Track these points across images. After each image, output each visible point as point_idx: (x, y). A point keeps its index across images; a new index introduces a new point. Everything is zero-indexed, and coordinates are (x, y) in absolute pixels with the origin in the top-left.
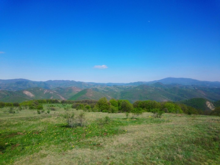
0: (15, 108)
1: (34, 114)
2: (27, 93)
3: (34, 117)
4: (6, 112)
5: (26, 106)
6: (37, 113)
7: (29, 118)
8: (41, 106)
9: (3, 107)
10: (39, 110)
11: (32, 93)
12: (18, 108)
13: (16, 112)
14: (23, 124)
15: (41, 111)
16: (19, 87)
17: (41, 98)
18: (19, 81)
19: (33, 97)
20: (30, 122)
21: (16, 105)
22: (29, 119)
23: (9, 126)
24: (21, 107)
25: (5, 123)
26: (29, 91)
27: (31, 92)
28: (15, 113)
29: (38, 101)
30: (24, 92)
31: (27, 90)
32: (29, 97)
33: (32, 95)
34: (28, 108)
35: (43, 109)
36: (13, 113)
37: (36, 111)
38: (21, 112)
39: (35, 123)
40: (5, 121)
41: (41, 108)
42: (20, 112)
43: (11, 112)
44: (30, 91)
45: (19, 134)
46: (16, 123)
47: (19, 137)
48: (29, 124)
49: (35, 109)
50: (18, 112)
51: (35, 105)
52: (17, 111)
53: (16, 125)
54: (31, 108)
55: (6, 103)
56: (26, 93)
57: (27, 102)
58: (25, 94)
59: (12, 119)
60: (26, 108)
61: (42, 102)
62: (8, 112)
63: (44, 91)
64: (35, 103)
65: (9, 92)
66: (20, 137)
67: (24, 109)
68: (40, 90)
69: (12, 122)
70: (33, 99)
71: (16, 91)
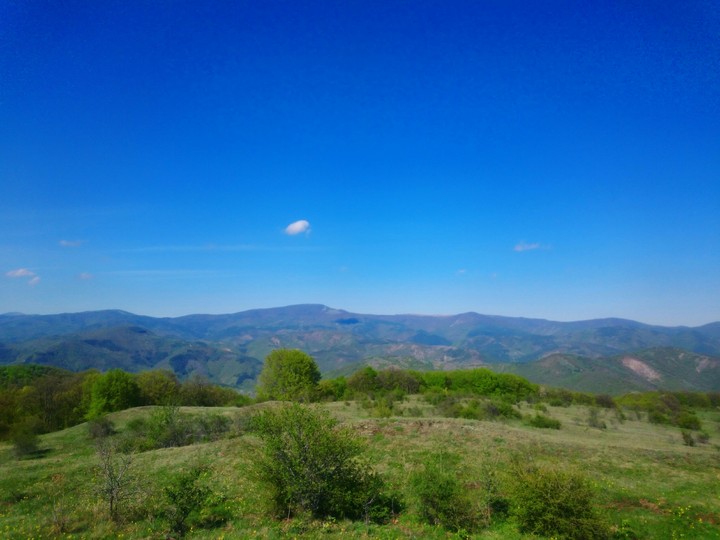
0: (602, 411)
1: (672, 441)
2: (634, 365)
3: (685, 455)
4: (581, 421)
5: (636, 408)
6: (682, 441)
7: (667, 458)
8: (690, 416)
9: (569, 405)
10: (688, 432)
11: (650, 365)
12: (611, 414)
13: (609, 425)
14: (653, 474)
15: (694, 435)
16: (608, 345)
17: (686, 386)
18: (605, 326)
19: (656, 380)
20: (674, 472)
21: (606, 403)
22: (669, 461)
23: (610, 471)
24: (620, 411)
25: (595, 459)
26: (640, 360)
27: (647, 364)
28: (605, 427)
29: (677, 396)
30: (625, 362)
31: (635, 356)
32: (641, 378)
33: (651, 374)
34: (646, 418)
35: (703, 428)
36: (600, 428)
37: (676, 433)
38: (625, 430)
39: (694, 478)
40: (595, 451)
41: (691, 425)
42: (620, 427)
43: (594, 424)
44: (645, 359)
45: (647, 507)
46: (629, 465)
47: (650, 518)
48: (675, 479)
49: (670, 423)
50: (616, 429)
51: (668, 410)
52: (612, 423)
53: (629, 471)
54: (657, 420)
55: (574, 393)
56: (632, 367)
57: (639, 396)
58: (629, 369)
59: (614, 451)
60: (639, 417)
61: (693, 401)
62: (586, 421)
63: (697, 360)
64: (667, 403)
65: (579, 358)
66: (653, 518)
67: (631, 419)
68: (680, 357)
69: (614, 461)
70: (655, 387)
71: (600, 358)
